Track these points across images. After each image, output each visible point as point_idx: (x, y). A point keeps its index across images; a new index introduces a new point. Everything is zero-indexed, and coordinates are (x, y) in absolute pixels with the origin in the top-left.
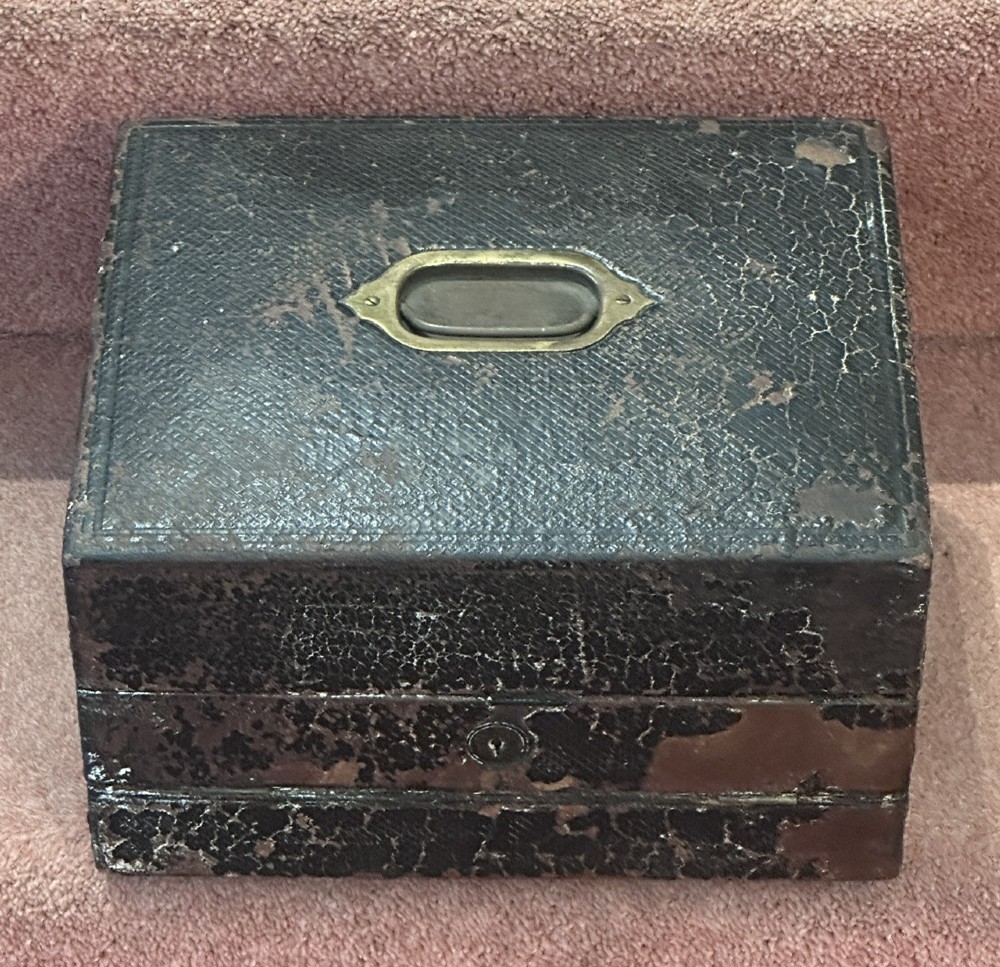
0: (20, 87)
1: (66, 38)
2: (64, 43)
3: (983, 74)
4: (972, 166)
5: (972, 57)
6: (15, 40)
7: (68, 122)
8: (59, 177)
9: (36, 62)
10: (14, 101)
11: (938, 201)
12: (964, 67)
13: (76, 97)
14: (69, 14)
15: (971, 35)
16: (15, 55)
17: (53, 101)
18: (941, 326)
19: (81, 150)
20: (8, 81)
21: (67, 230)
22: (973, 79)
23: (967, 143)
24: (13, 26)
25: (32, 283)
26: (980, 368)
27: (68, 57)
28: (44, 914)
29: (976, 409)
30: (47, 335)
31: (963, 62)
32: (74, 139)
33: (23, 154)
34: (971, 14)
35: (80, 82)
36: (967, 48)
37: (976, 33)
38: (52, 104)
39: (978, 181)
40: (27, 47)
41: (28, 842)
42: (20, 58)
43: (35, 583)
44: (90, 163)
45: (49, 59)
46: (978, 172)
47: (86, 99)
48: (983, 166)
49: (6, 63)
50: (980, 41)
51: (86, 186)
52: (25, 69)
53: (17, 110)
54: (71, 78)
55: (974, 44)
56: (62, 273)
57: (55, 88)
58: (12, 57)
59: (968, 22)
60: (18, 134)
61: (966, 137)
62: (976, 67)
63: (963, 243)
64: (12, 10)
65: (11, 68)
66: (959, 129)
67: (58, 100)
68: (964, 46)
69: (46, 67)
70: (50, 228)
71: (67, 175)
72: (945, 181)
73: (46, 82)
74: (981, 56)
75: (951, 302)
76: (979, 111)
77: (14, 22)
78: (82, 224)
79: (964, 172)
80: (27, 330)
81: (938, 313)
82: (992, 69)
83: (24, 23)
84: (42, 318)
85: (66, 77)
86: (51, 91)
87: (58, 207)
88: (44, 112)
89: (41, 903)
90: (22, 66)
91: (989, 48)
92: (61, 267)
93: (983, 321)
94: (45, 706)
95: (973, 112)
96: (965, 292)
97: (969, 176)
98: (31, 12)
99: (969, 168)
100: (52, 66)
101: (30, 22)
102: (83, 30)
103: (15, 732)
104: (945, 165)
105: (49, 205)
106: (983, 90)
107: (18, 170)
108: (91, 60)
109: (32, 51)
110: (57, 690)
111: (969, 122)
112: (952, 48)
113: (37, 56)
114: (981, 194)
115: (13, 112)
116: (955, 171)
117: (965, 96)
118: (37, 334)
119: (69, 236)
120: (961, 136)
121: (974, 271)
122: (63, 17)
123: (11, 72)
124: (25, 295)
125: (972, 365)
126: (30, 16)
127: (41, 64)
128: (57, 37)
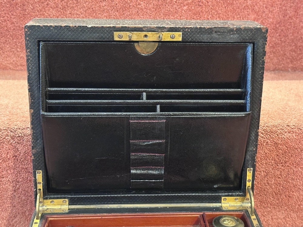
0: (9, 149)
1: (23, 135)
2: (22, 136)
3: (267, 143)
4: (264, 171)
5: (264, 138)
6: (9, 136)
7: (23, 159)
8: (21, 178)
9: (14, 142)
12: (262, 141)
13: (25, 152)
14: (24, 129)
15: (264, 132)
16: (8, 140)
17: (18, 153)
19: (27, 169)
20: (6, 148)
21: (23, 198)
22: (265, 144)
23: (263, 163)
24: (8, 132)
25: (14, 216)
27: (23, 141)
32: (25, 165)
33: (10, 171)
34: (263, 127)
35: (26, 147)
36: (263, 136)
37: (265, 131)
38: (18, 154)
40: (12, 138)
42: (9, 141)
44: (29, 173)
45: (18, 141)
46: (265, 173)
47: (28, 152)
48: (267, 171)
49: (6, 142)
50: (266, 134)
52: (11, 144)
53: (8, 156)
54: (24, 146)
55: (265, 135)
57: (19, 150)
58: (7, 141)
59: (262, 129)
60: (9, 164)
61: (263, 162)
62: (265, 141)
63: (259, 198)
64: (8, 128)
65: (7, 144)
66: (261, 159)
67: (20, 153)
68: (262, 135)
69: (16, 143)
70: (19, 197)
71: (23, 178)
73: (17, 148)
74: (266, 138)
76: (266, 154)
77: (8, 131)
78: (27, 195)
79: (262, 173)
82: (270, 141)
83: (11, 131)
85: (22, 146)
86: (18, 150)
87: (21, 189)
88: (16, 156)
90: (10, 143)
91: (268, 136)
92: (22, 211)
95: (265, 154)
98: (13, 128)
99: (263, 172)
100: (18, 143)
101: (13, 131)
102: (28, 133)
105: (18, 189)
106: (267, 147)
107: (9, 177)
108: (30, 141)
109: (13, 139)
111: (264, 157)
113: (14, 140)
114: (265, 181)
115: (7, 157)
117: (262, 149)
119: (24, 200)
120: (261, 161)
122: (22, 130)
123: (7, 145)
126: (13, 130)
127: (15, 142)
128: (20, 135)
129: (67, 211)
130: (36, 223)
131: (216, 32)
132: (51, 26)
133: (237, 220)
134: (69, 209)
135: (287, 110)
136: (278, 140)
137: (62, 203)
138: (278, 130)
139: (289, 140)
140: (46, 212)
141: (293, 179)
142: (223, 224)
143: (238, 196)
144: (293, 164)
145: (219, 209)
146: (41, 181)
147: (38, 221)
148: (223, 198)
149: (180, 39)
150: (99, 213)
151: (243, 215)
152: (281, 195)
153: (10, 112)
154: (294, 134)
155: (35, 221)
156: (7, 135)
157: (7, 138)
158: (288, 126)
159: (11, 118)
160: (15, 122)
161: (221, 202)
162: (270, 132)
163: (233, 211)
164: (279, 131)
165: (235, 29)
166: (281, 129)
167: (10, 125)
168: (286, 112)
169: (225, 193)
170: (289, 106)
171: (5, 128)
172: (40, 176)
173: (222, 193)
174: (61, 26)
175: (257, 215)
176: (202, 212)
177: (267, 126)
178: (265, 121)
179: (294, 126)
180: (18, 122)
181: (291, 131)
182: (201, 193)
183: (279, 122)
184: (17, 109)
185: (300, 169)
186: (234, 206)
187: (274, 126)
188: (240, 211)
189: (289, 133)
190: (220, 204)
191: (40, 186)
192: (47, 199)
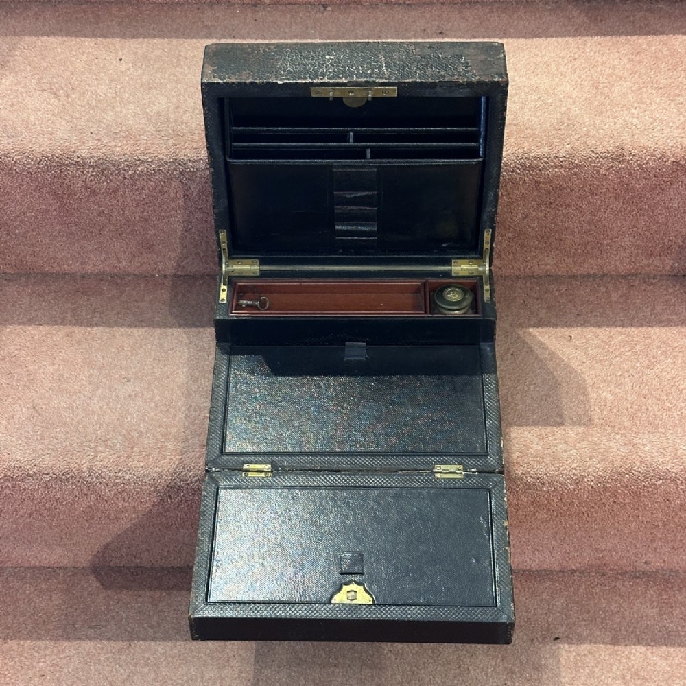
2: (194, 171)
5: (521, 175)
10: (177, 192)
11: (509, 226)
12: (518, 179)
15: (521, 167)
18: (512, 271)
22: (521, 183)
24: (176, 166)
25: (185, 257)
26: (526, 287)
27: (196, 177)
28: (188, 484)
29: (524, 302)
30: (190, 276)
31: (518, 177)
34: (521, 159)
39: (524, 219)
40: (181, 173)
41: (182, 458)
43: (185, 366)
45: (189, 177)
50: (524, 169)
51: (203, 222)
52: (181, 181)
55: (522, 170)
56: (196, 254)
57: (191, 188)
59: (519, 162)
61: (519, 203)
62: (522, 179)
63: (519, 241)
66: (516, 200)
68: (518, 171)
70: (191, 237)
71: (196, 218)
72: (512, 219)
73: (188, 185)
74: (524, 174)
75: (516, 263)
77: (177, 164)
80: (183, 274)
81: (511, 266)
83: (180, 165)
84: (189, 270)
87: (194, 230)
88: (187, 196)
89: (187, 480)
90: (179, 180)
93: (527, 270)
94: (188, 409)
96: (521, 259)
97: (520, 216)
98: (182, 160)
100: (190, 180)
103: (177, 419)
104: (512, 213)
105: (191, 229)
107: (179, 217)
109: (183, 175)
110: (193, 404)
112: (514, 172)
113: (185, 177)
116: (515, 215)
117: (518, 188)
118: (187, 275)
121: (523, 252)
124: (183, 261)
125: (523, 286)
126: (182, 162)
127: (186, 179)
128: (192, 170)
129: (258, 274)
130: (224, 290)
131: (440, 86)
132: (233, 83)
133: (465, 292)
134: (261, 270)
135: (562, 127)
136: (539, 177)
137: (251, 263)
138: (542, 163)
139: (555, 178)
140: (232, 274)
141: (562, 222)
142: (446, 298)
143: (472, 258)
144: (561, 205)
145: (447, 274)
146: (226, 241)
147: (225, 288)
148: (453, 261)
149: (396, 94)
150: (297, 277)
151: (475, 283)
152: (548, 238)
153: (173, 131)
154: (563, 169)
155: (223, 287)
156: (175, 170)
157: (175, 173)
158: (557, 157)
159: (177, 142)
160: (184, 151)
161: (451, 265)
162: (529, 166)
163: (463, 277)
164: (542, 165)
165: (465, 83)
166: (545, 162)
167: (177, 155)
168: (560, 132)
169: (457, 254)
170: (569, 120)
171: (171, 160)
172: (223, 235)
173: (452, 254)
174: (245, 83)
175: (491, 285)
176: (424, 279)
177: (526, 158)
178: (525, 149)
179: (564, 157)
180: (187, 150)
181: (559, 166)
182: (426, 255)
183: (544, 150)
184: (182, 123)
185: (572, 211)
186: (467, 269)
187: (536, 158)
188: (472, 277)
189: (556, 167)
190: (450, 268)
191: (224, 246)
192: (233, 258)
